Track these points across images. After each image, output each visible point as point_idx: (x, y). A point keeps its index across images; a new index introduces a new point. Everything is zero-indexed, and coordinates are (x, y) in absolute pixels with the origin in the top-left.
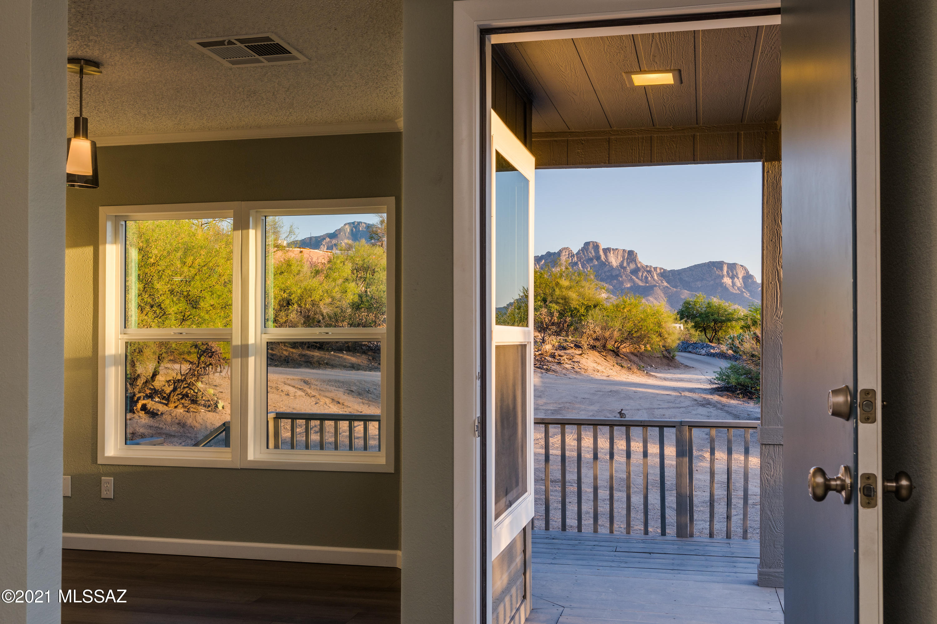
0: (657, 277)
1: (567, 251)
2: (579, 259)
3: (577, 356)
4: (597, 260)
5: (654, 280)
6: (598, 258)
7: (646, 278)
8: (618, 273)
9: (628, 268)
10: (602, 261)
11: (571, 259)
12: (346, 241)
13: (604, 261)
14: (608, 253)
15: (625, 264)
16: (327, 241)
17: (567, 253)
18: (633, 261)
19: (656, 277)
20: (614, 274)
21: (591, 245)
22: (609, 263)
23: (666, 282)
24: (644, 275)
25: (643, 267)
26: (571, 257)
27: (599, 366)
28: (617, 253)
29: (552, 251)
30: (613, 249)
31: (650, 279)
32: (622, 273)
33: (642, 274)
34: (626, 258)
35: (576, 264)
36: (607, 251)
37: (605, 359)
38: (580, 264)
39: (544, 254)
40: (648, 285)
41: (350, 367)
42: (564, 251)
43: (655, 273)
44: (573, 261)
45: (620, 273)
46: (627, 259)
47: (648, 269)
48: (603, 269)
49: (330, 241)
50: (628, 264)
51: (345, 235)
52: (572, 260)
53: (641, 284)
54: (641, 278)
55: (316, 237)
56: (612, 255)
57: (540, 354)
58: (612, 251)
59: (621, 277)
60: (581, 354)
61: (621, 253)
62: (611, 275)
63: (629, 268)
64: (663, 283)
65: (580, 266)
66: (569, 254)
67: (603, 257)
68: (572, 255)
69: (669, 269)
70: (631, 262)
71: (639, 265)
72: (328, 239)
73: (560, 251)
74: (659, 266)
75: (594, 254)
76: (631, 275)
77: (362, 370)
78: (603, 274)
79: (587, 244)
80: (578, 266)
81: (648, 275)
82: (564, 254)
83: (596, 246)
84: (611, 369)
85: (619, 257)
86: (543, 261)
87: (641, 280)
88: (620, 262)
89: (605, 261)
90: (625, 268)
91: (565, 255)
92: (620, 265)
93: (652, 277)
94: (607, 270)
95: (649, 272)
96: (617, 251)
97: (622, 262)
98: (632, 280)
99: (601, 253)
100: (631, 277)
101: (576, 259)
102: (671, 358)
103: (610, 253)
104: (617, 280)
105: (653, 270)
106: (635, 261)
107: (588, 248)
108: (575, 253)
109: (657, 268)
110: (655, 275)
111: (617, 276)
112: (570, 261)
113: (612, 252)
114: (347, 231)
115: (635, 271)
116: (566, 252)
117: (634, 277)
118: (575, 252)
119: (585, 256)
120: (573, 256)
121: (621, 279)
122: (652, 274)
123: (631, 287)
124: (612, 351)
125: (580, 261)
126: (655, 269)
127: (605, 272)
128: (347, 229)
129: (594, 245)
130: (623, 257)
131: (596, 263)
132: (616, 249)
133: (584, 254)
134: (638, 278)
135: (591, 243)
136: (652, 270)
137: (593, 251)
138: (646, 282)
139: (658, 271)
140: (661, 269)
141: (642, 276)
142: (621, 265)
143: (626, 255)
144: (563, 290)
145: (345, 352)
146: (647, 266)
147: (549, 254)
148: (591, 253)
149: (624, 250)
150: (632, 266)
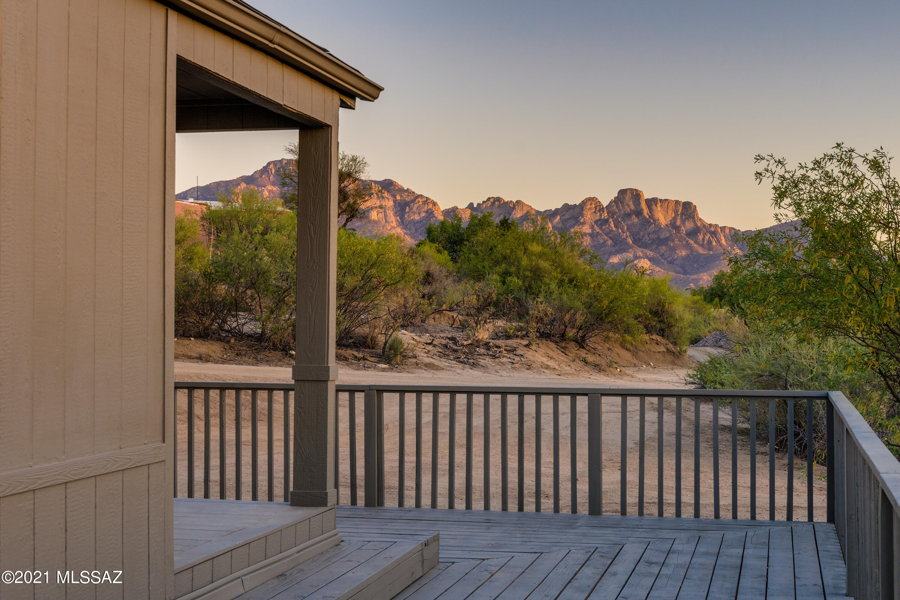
0: (726, 241)
1: (594, 203)
2: (611, 213)
3: (521, 348)
4: (637, 216)
5: (721, 246)
6: (639, 213)
7: (710, 242)
8: (668, 235)
9: (683, 228)
10: (645, 217)
11: (598, 214)
12: (270, 187)
13: (648, 217)
14: (654, 206)
15: (678, 222)
16: (242, 187)
17: (593, 206)
18: (690, 217)
19: (723, 242)
20: (662, 236)
21: (629, 194)
22: (655, 221)
23: (740, 249)
24: (707, 237)
25: (704, 226)
26: (599, 211)
27: (552, 361)
28: (666, 205)
29: (571, 203)
30: (661, 200)
31: (714, 243)
32: (674, 236)
33: (704, 237)
34: (679, 213)
35: (606, 221)
36: (652, 202)
37: (563, 352)
38: (612, 223)
39: (559, 206)
40: (711, 252)
41: (196, 358)
42: (589, 203)
43: (722, 235)
44: (603, 217)
45: (671, 235)
46: (682, 214)
47: (713, 229)
48: (646, 229)
49: (246, 187)
50: (683, 222)
51: (269, 179)
52: (601, 215)
53: (701, 251)
54: (701, 243)
55: (226, 181)
56: (659, 209)
57: (469, 344)
58: (659, 203)
59: (673, 241)
60: (527, 345)
61: (672, 206)
62: (658, 238)
63: (685, 228)
64: (734, 250)
65: (612, 224)
66: (596, 208)
67: (646, 212)
68: (600, 209)
69: (743, 230)
70: (688, 219)
71: (699, 224)
72: (243, 185)
73: (584, 203)
74: (729, 225)
75: (632, 207)
76: (688, 239)
77: (212, 362)
78: (646, 237)
79: (622, 192)
80: (610, 226)
81: (713, 237)
82: (588, 207)
83: (636, 195)
84: (569, 365)
85: (670, 212)
86: (558, 217)
87: (702, 246)
88: (670, 218)
89: (650, 217)
90: (677, 228)
91: (590, 209)
92: (670, 224)
93: (718, 241)
94: (652, 231)
95: (714, 234)
96: (667, 203)
97: (675, 219)
98: (688, 246)
99: (644, 205)
100: (687, 242)
101: (606, 215)
102: (678, 354)
103: (656, 205)
104: (667, 245)
105: (719, 230)
106: (694, 218)
107: (624, 198)
108: (605, 206)
109: (725, 227)
110: (723, 238)
111: (665, 241)
112: (598, 218)
113: (659, 205)
114: (271, 172)
115: (693, 233)
116: (591, 204)
117: (692, 242)
118: (605, 204)
119: (620, 210)
120: (602, 209)
121: (672, 244)
122: (718, 236)
123: (688, 256)
124: (574, 341)
125: (613, 218)
126: (723, 229)
127: (649, 234)
128: (271, 170)
129: (632, 194)
130: (676, 212)
131: (636, 220)
132: (666, 200)
133: (618, 207)
134: (696, 242)
135: (629, 192)
136: (717, 231)
137: (631, 203)
138: (710, 250)
139: (727, 231)
140: (731, 229)
141: (703, 239)
142: (673, 225)
143: (680, 209)
144: (533, 258)
145: (192, 339)
146: (711, 225)
147: (566, 207)
148: (629, 206)
149: (677, 202)
150: (689, 225)
